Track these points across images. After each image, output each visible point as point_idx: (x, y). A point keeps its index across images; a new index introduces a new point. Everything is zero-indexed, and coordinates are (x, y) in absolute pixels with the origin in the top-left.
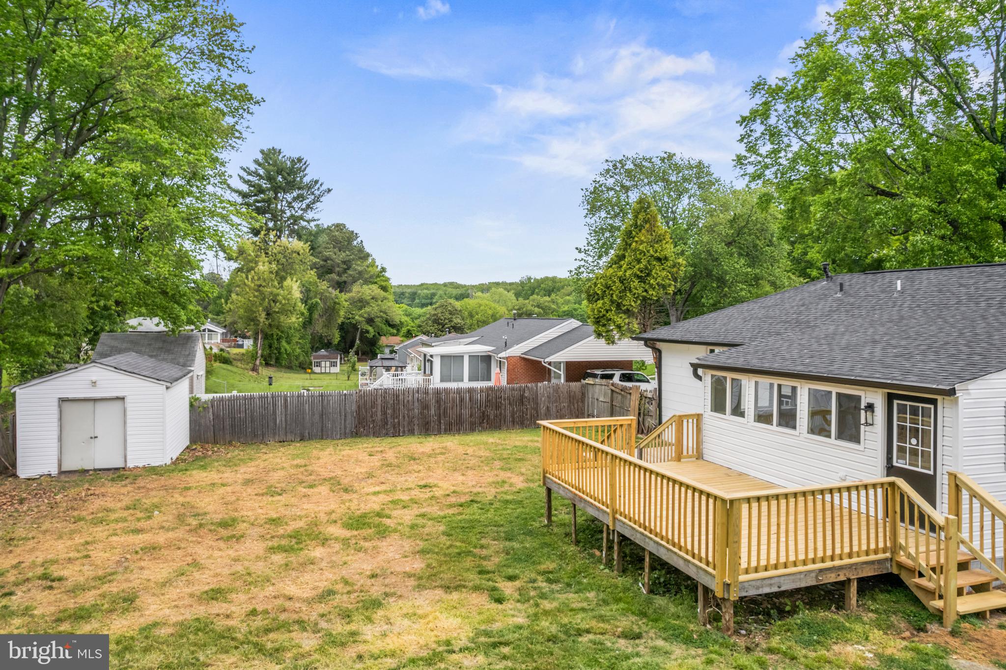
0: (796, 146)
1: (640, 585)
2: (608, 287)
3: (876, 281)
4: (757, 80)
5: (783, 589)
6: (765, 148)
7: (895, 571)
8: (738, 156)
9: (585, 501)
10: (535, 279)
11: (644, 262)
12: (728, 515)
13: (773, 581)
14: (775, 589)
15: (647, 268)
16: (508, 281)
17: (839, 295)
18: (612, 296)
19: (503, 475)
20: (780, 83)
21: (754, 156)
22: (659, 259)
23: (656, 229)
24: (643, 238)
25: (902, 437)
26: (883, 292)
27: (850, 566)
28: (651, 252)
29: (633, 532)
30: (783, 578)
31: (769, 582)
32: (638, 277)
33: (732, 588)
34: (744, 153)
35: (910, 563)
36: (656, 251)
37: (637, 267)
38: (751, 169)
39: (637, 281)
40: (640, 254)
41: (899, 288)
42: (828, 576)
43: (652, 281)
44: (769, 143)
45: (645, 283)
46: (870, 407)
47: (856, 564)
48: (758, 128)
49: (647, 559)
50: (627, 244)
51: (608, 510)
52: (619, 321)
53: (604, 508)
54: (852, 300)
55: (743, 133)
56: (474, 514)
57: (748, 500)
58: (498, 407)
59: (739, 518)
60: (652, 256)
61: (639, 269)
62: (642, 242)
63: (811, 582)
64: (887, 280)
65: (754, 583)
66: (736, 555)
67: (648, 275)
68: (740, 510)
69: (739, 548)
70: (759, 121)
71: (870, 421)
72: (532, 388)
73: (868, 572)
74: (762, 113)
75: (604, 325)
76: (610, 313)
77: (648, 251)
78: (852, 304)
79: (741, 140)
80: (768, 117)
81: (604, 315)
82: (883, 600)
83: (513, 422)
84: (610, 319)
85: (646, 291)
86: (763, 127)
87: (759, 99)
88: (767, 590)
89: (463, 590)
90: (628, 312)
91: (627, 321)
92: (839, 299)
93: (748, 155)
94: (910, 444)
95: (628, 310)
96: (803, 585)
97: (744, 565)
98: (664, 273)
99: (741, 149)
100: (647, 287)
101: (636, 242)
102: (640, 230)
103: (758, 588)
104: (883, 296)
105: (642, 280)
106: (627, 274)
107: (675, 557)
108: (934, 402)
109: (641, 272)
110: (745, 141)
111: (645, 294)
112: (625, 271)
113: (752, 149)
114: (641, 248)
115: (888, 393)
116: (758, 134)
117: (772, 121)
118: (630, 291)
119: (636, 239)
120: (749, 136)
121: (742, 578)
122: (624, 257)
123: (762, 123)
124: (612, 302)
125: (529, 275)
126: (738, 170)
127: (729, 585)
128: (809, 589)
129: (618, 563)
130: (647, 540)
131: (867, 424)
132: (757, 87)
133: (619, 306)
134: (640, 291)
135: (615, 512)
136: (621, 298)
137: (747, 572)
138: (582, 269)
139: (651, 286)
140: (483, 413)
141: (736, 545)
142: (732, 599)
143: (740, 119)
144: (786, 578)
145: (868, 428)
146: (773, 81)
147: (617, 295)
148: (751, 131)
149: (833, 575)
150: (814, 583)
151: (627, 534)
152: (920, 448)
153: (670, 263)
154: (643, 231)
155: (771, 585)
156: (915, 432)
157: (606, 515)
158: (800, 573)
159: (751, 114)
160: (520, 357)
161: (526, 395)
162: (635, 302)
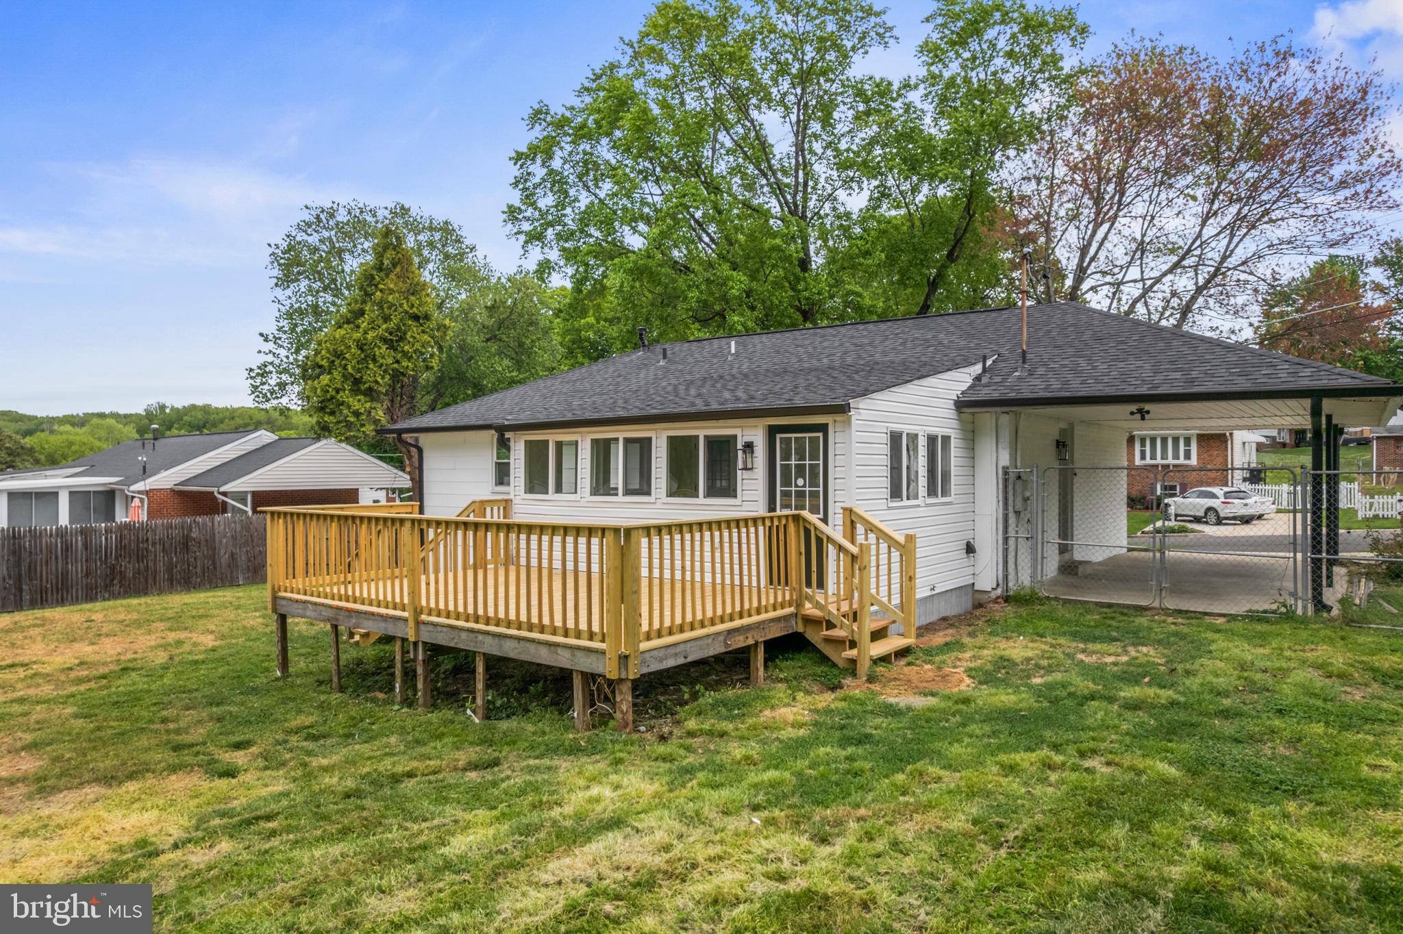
0: (584, 200)
1: (469, 712)
2: (339, 355)
3: (703, 348)
4: (536, 106)
5: (690, 659)
6: (547, 201)
7: (800, 629)
8: (510, 207)
9: (358, 612)
10: (173, 408)
11: (396, 319)
12: (623, 555)
13: (678, 649)
14: (681, 661)
15: (399, 329)
16: (122, 412)
17: (662, 363)
18: (345, 368)
19: (172, 636)
20: (568, 114)
21: (530, 210)
22: (416, 318)
23: (411, 276)
24: (392, 286)
25: (787, 482)
26: (714, 356)
27: (758, 625)
28: (405, 306)
29: (453, 633)
30: (689, 645)
31: (672, 651)
32: (385, 340)
33: (631, 662)
34: (517, 203)
35: (817, 613)
36: (413, 306)
37: (384, 326)
38: (526, 226)
39: (384, 347)
40: (389, 308)
41: (733, 351)
42: (738, 638)
43: (406, 348)
44: (550, 194)
45: (395, 350)
46: (749, 447)
47: (763, 622)
48: (538, 171)
49: (480, 669)
50: (366, 294)
51: (406, 614)
52: (357, 406)
53: (398, 613)
54: (680, 367)
55: (518, 174)
56: (134, 684)
57: (647, 530)
58: (141, 556)
59: (638, 557)
60: (407, 312)
61: (387, 330)
62: (392, 292)
63: (718, 649)
64: (716, 346)
65: (655, 653)
66: (634, 613)
67: (401, 339)
68: (639, 543)
69: (639, 602)
70: (539, 161)
71: (749, 466)
72: (205, 524)
73: (775, 632)
74: (543, 150)
75: (332, 413)
76: (341, 393)
77: (401, 305)
78: (681, 371)
79: (516, 184)
80: (551, 158)
81: (332, 398)
82: (788, 667)
83: (171, 580)
84: (342, 403)
85: (398, 362)
86: (545, 171)
87: (538, 132)
88: (671, 663)
89: (148, 775)
90: (370, 393)
91: (368, 405)
92: (663, 367)
93: (523, 208)
94: (796, 486)
95: (370, 389)
96: (712, 652)
97: (645, 627)
98: (426, 337)
99: (515, 198)
100: (399, 356)
101: (381, 291)
102: (387, 275)
103: (661, 660)
104: (715, 360)
105: (391, 345)
106: (369, 337)
107: (532, 648)
108: (823, 428)
109: (391, 334)
110: (521, 186)
111: (396, 366)
112: (366, 333)
113: (529, 198)
114: (390, 298)
115: (770, 426)
116: (537, 180)
117: (556, 164)
118: (374, 360)
119: (381, 286)
120: (526, 181)
121: (644, 646)
122: (362, 313)
123: (543, 165)
124: (345, 377)
125: (162, 401)
126: (510, 225)
127: (626, 657)
128: (718, 658)
129: (425, 694)
130: (480, 637)
131: (745, 469)
132: (537, 115)
133: (357, 382)
134: (390, 361)
135: (417, 611)
136: (359, 371)
137: (648, 637)
138: (270, 368)
139: (405, 354)
140: (113, 568)
141: (634, 597)
142: (631, 677)
143: (514, 155)
144: (693, 644)
145: (746, 474)
146: (557, 109)
147: (353, 368)
148: (529, 174)
149: (741, 638)
150: (723, 650)
151: (442, 639)
152: (807, 489)
153: (433, 325)
154: (392, 276)
155: (676, 655)
156: (800, 470)
157: (400, 624)
158: (708, 636)
159: (529, 149)
160: (172, 490)
161: (194, 535)
162: (383, 378)
